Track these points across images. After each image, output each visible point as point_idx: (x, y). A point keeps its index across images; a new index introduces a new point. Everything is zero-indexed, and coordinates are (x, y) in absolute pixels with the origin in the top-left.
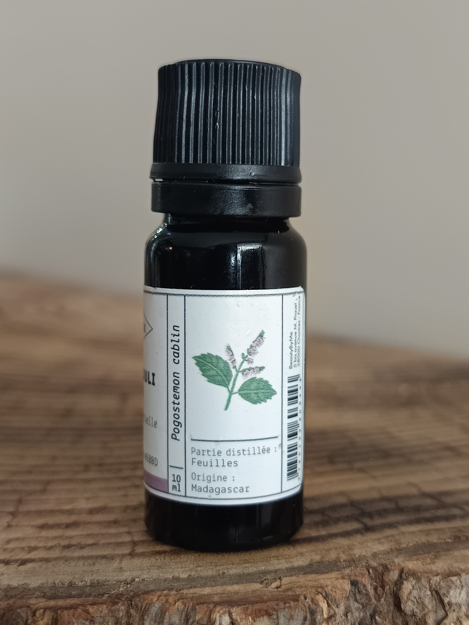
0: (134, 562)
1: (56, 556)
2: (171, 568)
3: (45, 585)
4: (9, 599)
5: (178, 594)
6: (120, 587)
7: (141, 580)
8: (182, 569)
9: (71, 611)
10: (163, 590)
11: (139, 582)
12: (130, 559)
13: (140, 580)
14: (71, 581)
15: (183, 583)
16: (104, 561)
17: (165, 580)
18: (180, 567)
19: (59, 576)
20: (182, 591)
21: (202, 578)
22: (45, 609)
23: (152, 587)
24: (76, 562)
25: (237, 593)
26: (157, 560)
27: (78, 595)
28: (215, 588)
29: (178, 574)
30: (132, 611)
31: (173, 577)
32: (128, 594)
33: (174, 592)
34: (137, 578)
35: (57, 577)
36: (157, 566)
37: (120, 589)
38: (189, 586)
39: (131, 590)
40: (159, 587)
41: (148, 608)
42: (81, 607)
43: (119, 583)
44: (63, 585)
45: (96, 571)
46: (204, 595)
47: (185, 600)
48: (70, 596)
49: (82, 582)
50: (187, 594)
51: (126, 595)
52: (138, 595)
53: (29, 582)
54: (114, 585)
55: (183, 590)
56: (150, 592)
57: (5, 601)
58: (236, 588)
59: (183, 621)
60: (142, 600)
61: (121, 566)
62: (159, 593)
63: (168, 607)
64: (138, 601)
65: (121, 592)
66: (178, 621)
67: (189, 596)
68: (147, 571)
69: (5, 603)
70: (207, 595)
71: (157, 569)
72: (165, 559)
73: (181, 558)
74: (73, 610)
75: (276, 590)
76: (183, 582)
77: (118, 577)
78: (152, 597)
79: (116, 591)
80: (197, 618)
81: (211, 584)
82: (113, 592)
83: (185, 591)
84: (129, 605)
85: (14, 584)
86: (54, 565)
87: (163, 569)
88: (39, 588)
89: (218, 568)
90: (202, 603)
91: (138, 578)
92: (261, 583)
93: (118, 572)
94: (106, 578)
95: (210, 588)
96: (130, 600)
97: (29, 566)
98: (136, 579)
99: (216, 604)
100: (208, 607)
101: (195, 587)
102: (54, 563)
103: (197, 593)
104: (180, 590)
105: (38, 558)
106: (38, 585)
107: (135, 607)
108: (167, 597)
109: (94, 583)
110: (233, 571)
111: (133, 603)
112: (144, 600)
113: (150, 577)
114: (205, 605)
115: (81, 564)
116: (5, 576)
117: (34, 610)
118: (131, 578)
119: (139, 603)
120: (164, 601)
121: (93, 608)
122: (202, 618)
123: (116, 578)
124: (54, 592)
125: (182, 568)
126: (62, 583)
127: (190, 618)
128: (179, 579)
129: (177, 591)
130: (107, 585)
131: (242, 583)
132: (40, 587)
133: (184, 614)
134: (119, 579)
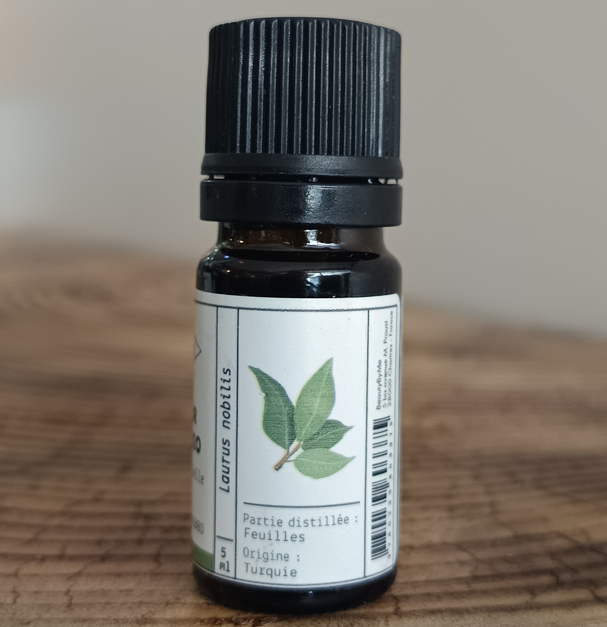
12: (398, 620)
72: (445, 621)
73: (465, 620)
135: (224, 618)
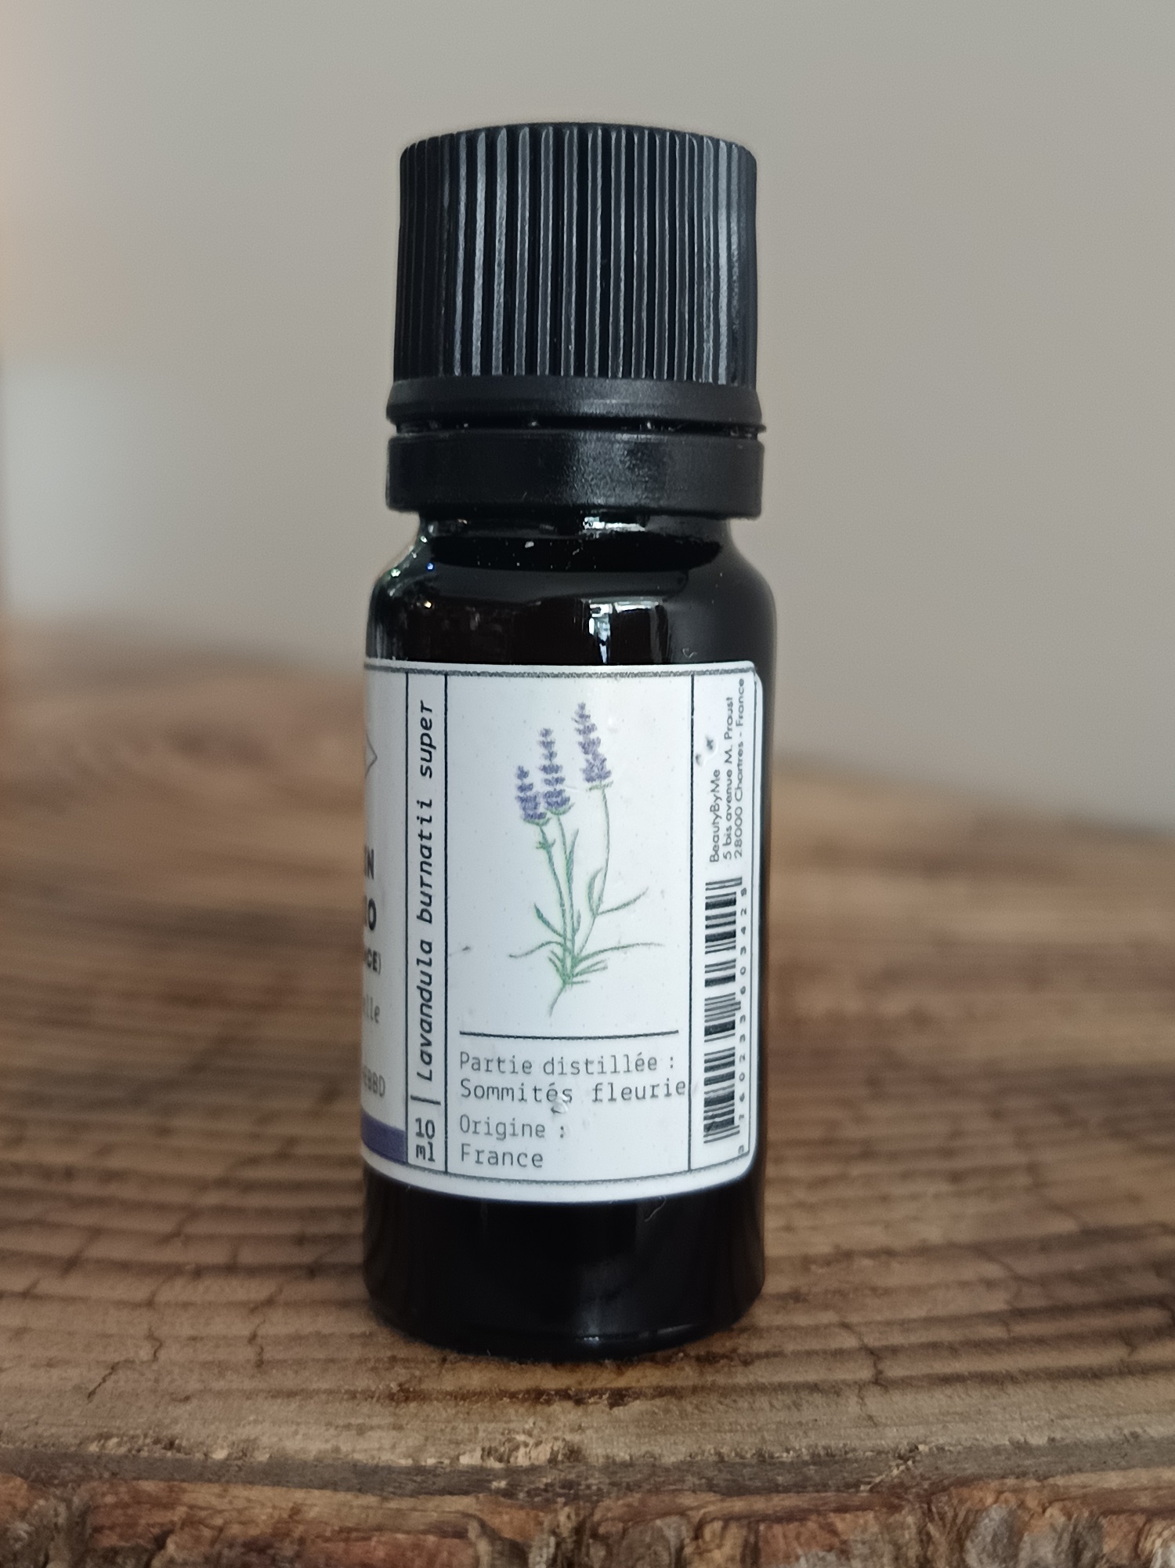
0: (897, 1404)
1: (691, 1383)
2: (996, 1420)
3: (699, 1458)
4: (625, 1495)
5: (1043, 1486)
6: (890, 1466)
7: (935, 1449)
8: (1024, 1424)
9: (792, 1526)
10: (1003, 1477)
11: (931, 1453)
12: (882, 1396)
13: (930, 1449)
14: (761, 1449)
15: (1045, 1459)
16: (817, 1398)
17: (997, 1450)
18: (1017, 1416)
19: (723, 1434)
20: (1051, 1481)
21: (1086, 1446)
22: (728, 1520)
23: (970, 1468)
24: (751, 1400)
26: (950, 1397)
27: (796, 1485)
28: (1131, 1473)
29: (1022, 1435)
30: (931, 1528)
31: (1009, 1440)
32: (916, 1486)
33: (1031, 1483)
34: (921, 1443)
35: (719, 1438)
36: (956, 1413)
37: (892, 1471)
38: (1064, 1467)
39: (922, 1476)
40: (989, 1468)
41: (975, 1521)
42: (814, 1517)
43: (883, 1456)
44: (742, 1457)
45: (810, 1425)
46: (1112, 1491)
47: (1068, 1504)
48: (775, 1489)
49: (787, 1451)
50: (1067, 1488)
51: (913, 1487)
52: (945, 1489)
53: (657, 1450)
54: (871, 1460)
55: (1053, 1476)
56: (972, 1481)
57: (618, 1498)
59: (1063, 1556)
60: (955, 1501)
61: (869, 1413)
62: (994, 1484)
63: (1027, 1519)
64: (946, 1503)
65: (896, 1480)
66: (1050, 1556)
67: (1075, 1492)
68: (941, 1426)
69: (621, 1502)
70: (1120, 1491)
71: (962, 1421)
72: (970, 1396)
73: (1009, 1395)
74: (796, 1524)
76: (1043, 1456)
78: (981, 1494)
79: (884, 1476)
80: (1106, 1549)
81: (1117, 1464)
82: (877, 1480)
83: (1060, 1481)
84: (924, 1513)
85: (622, 1454)
86: (697, 1407)
87: (977, 1422)
88: (688, 1466)
89: (1115, 1421)
90: (1113, 1512)
91: (924, 1442)
93: (865, 1427)
94: (844, 1442)
95: (1121, 1473)
96: (927, 1498)
97: (636, 1406)
98: (921, 1447)
99: (1152, 1515)
100: (1133, 1523)
101: (1080, 1470)
102: (695, 1402)
103: (1091, 1486)
104: (1046, 1478)
105: (649, 1387)
106: (681, 1457)
107: (936, 1517)
108: (1021, 1496)
109: (819, 1455)
110: (1159, 1430)
111: (934, 1509)
112: (962, 1501)
113: (954, 1442)
114: (1122, 1517)
115: (766, 1406)
116: (589, 1432)
117: (697, 1520)
118: (905, 1443)
119: (946, 1508)
120: (1013, 1503)
121: (843, 1520)
122: (1118, 1551)
123: (869, 1444)
124: (729, 1477)
125: (1023, 1419)
126: (737, 1454)
127: (1084, 1549)
128: (1030, 1448)
129: (1038, 1479)
130: (856, 1461)
132: (691, 1464)
133: (1066, 1537)
134: (878, 1445)
135: (553, 1390)
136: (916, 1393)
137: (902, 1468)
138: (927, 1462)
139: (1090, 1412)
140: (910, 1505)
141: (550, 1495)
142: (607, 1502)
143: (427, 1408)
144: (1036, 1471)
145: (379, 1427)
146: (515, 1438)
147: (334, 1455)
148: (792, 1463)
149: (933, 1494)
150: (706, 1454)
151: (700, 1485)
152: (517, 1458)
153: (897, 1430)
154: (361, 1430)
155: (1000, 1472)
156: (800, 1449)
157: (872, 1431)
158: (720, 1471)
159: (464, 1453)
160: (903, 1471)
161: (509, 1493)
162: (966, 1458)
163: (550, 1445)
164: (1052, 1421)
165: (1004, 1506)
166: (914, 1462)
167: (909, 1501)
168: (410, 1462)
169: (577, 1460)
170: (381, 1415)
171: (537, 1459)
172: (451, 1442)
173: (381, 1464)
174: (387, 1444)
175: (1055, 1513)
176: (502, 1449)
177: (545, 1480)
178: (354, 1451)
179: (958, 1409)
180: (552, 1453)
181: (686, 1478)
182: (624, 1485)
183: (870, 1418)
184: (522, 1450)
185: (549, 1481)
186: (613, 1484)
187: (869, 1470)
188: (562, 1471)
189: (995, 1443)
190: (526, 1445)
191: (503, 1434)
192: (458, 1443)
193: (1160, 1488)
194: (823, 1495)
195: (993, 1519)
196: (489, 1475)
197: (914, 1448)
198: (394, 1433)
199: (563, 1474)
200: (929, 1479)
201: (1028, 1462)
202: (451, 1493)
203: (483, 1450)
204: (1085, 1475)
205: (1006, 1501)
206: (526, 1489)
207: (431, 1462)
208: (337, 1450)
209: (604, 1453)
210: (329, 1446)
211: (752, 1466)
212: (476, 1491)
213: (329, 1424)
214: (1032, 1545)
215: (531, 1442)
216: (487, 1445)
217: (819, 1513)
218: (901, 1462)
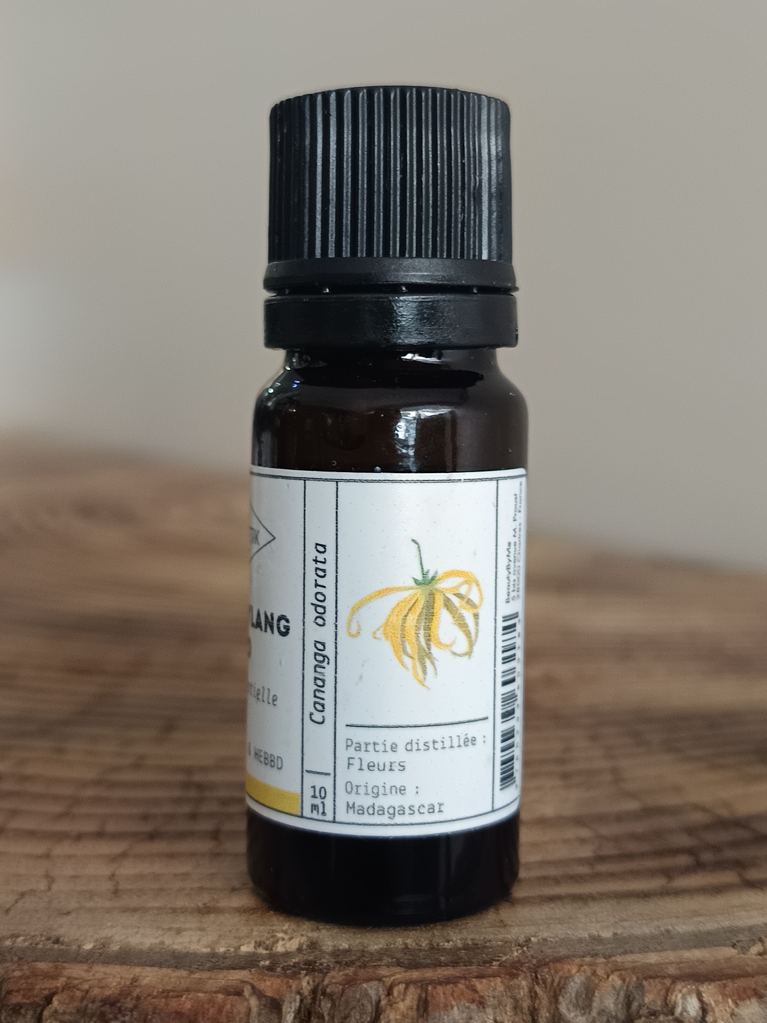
0: (519, 913)
2: (581, 922)
3: (392, 946)
4: (344, 969)
5: (608, 962)
6: (512, 950)
7: (541, 940)
8: (598, 924)
9: (448, 987)
10: (583, 957)
11: (538, 943)
12: (510, 908)
13: (539, 940)
14: (431, 941)
15: (610, 946)
17: (580, 941)
18: (594, 920)
20: (613, 959)
21: (636, 937)
22: (408, 984)
23: (563, 951)
25: (703, 962)
26: (552, 909)
27: (452, 962)
28: (664, 954)
29: (597, 931)
30: (537, 989)
31: (588, 934)
32: (528, 962)
33: (601, 960)
34: (533, 936)
36: (556, 918)
37: (513, 954)
38: (622, 950)
39: (532, 956)
40: (575, 951)
41: (565, 984)
42: (463, 981)
43: (508, 944)
44: (420, 946)
45: (464, 926)
46: (651, 965)
47: (623, 972)
48: (439, 964)
49: (448, 942)
50: (622, 963)
51: (526, 963)
52: (546, 964)
53: (366, 942)
54: (501, 947)
55: (614, 956)
56: (564, 959)
57: (340, 971)
58: (697, 954)
59: (620, 1006)
60: (553, 972)
61: (501, 919)
62: (577, 961)
63: (597, 982)
64: (547, 973)
65: (516, 959)
66: (612, 1006)
67: (628, 965)
68: (545, 926)
69: (341, 973)
70: (656, 964)
71: (559, 923)
72: (566, 908)
74: (451, 985)
75: (760, 957)
76: (609, 944)
77: (503, 936)
78: (569, 967)
79: (508, 957)
80: (647, 1000)
81: (655, 948)
82: (504, 959)
83: (619, 959)
84: (532, 979)
85: (343, 944)
87: (568, 924)
88: (385, 951)
89: (656, 923)
90: (651, 977)
91: (535, 936)
92: (734, 946)
93: (498, 927)
94: (486, 938)
95: (658, 954)
96: (535, 970)
98: (533, 939)
99: (675, 979)
100: (664, 984)
101: (632, 952)
103: (638, 962)
104: (610, 957)
106: (380, 946)
107: (541, 982)
108: (594, 968)
109: (468, 944)
110: (683, 928)
111: (539, 976)
112: (556, 972)
113: (553, 936)
114: (657, 980)
116: (323, 931)
117: (388, 984)
118: (523, 936)
120: (589, 973)
121: (481, 983)
122: (654, 1001)
123: (500, 937)
124: (410, 957)
125: (598, 922)
126: (416, 944)
127: (632, 1001)
128: (601, 939)
129: (605, 958)
130: (491, 947)
131: (704, 947)
132: (387, 950)
133: (622, 993)
134: (506, 938)
136: (531, 906)
137: (520, 951)
138: (536, 947)
139: (641, 918)
140: (524, 975)
141: (296, 969)
142: (333, 973)
143: (222, 918)
144: (604, 953)
145: (191, 929)
146: (276, 935)
147: (161, 946)
148: (450, 949)
149: (539, 967)
150: (397, 944)
151: (392, 962)
152: (277, 947)
153: (518, 929)
154: (179, 932)
155: (582, 954)
156: (456, 941)
157: (502, 930)
158: (405, 954)
159: (243, 945)
160: (520, 954)
161: (271, 969)
162: (560, 945)
163: (298, 939)
164: (616, 922)
165: (583, 974)
166: (527, 948)
167: (522, 971)
168: (209, 950)
169: (315, 948)
170: (191, 922)
171: (290, 947)
172: (235, 937)
173: (190, 951)
174: (195, 939)
175: (615, 979)
176: (268, 942)
177: (294, 960)
178: (173, 943)
179: (558, 917)
180: (299, 945)
181: (383, 958)
182: (344, 963)
183: (502, 921)
184: (281, 943)
185: (297, 960)
186: (337, 962)
187: (499, 953)
188: (305, 955)
189: (580, 936)
190: (283, 939)
191: (269, 933)
192: (239, 938)
193: (682, 963)
194: (469, 967)
195: (576, 984)
196: (258, 958)
197: (528, 939)
198: (199, 933)
199: (305, 956)
200: (537, 958)
201: (599, 948)
202: (234, 969)
203: (256, 942)
204: (635, 955)
205: (585, 971)
206: (281, 966)
207: (222, 950)
208: (162, 943)
209: (332, 944)
210: (157, 941)
211: (425, 951)
212: (249, 967)
213: (158, 928)
214: (601, 1000)
215: (286, 937)
216: (258, 939)
217: (465, 978)
218: (520, 948)
